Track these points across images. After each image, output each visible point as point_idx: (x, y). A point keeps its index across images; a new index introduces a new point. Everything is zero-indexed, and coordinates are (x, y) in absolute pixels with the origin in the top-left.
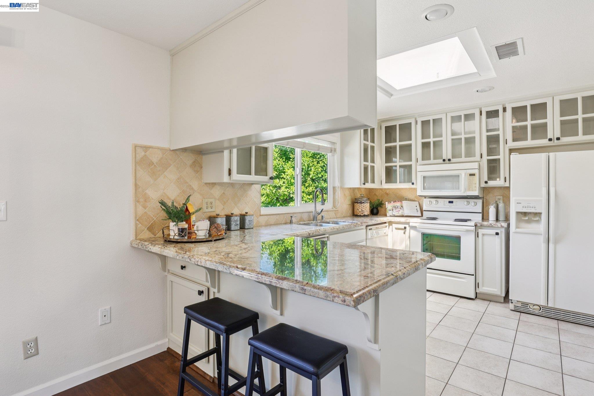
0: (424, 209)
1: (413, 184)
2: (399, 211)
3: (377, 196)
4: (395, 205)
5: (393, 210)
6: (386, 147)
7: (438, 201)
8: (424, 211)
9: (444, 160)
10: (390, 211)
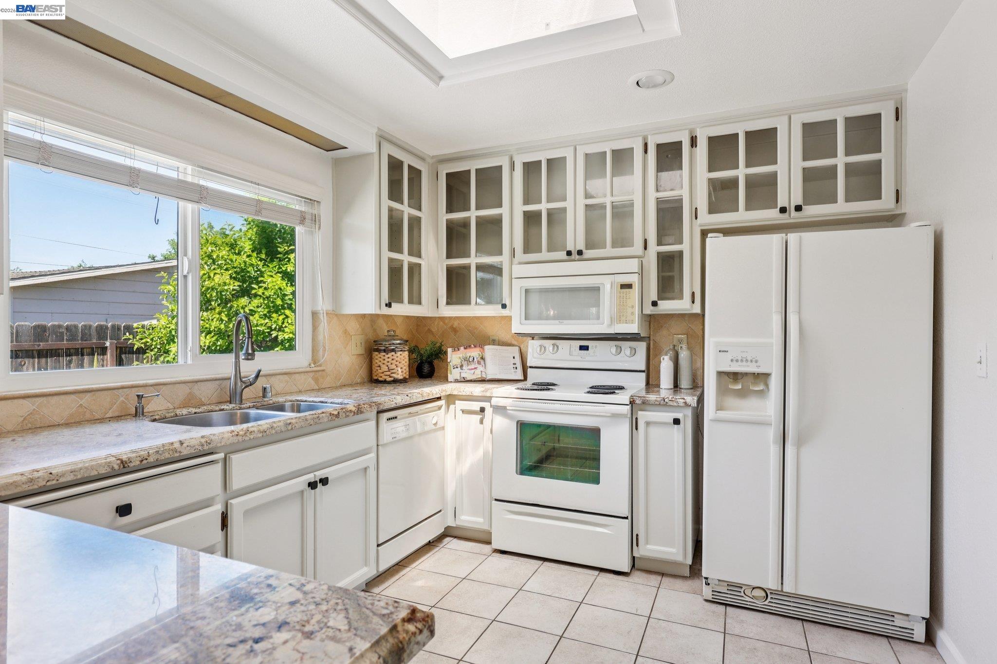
0: (528, 365)
1: (504, 306)
2: (476, 368)
3: (433, 334)
4: (468, 355)
5: (462, 366)
6: (447, 220)
7: (557, 347)
8: (530, 367)
9: (569, 253)
10: (456, 369)
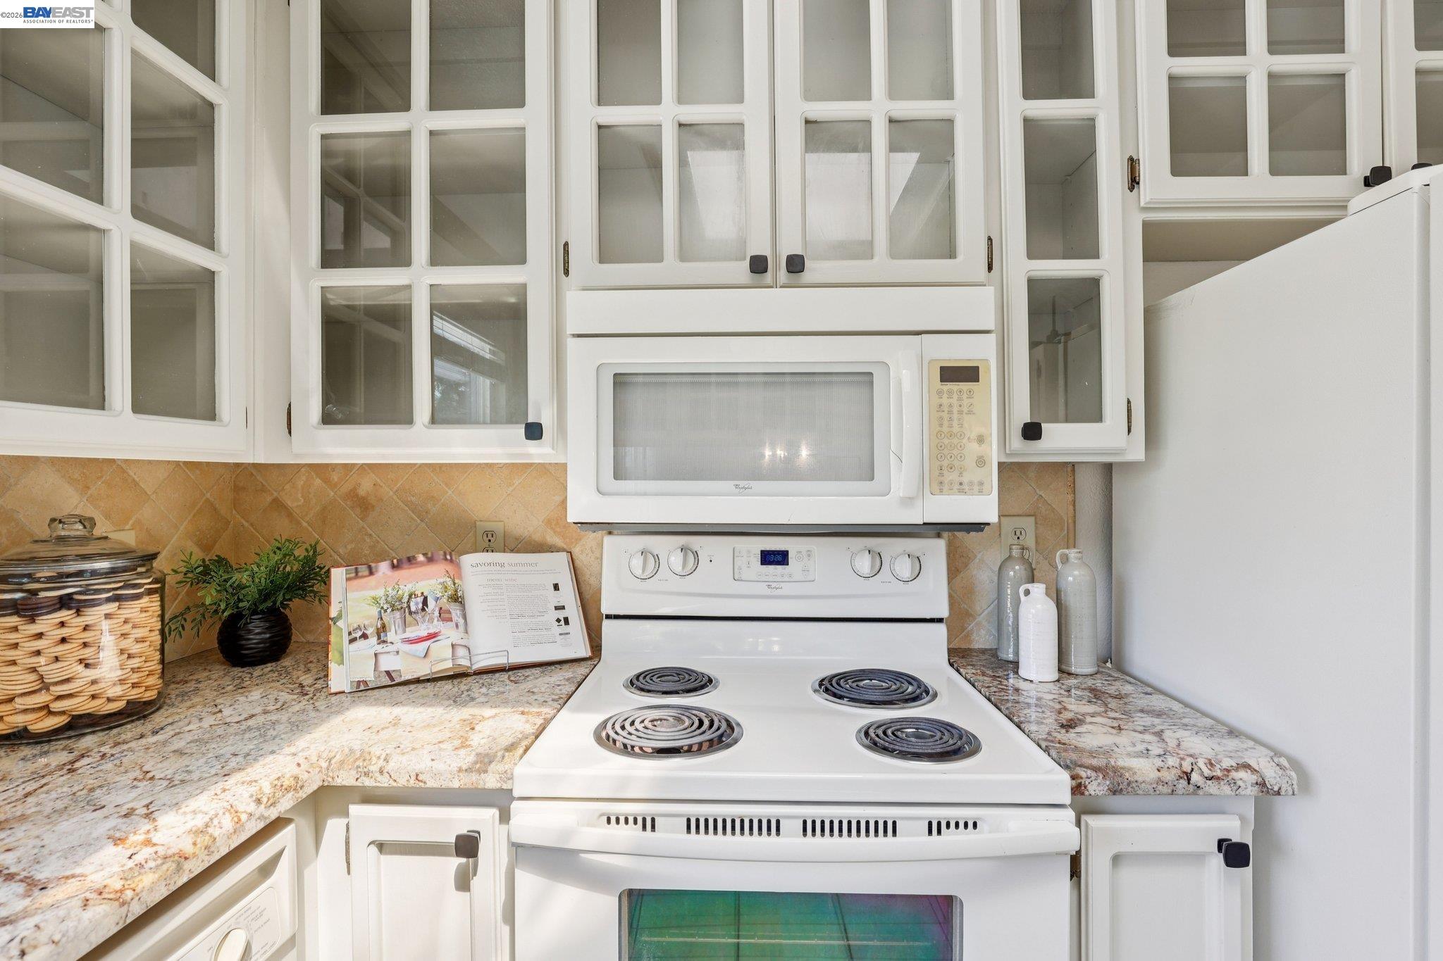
0: (605, 610)
1: (534, 431)
2: (432, 636)
3: (290, 515)
4: (405, 590)
5: (382, 630)
6: (325, 144)
7: (696, 554)
8: (608, 617)
9: (759, 265)
10: (361, 644)
